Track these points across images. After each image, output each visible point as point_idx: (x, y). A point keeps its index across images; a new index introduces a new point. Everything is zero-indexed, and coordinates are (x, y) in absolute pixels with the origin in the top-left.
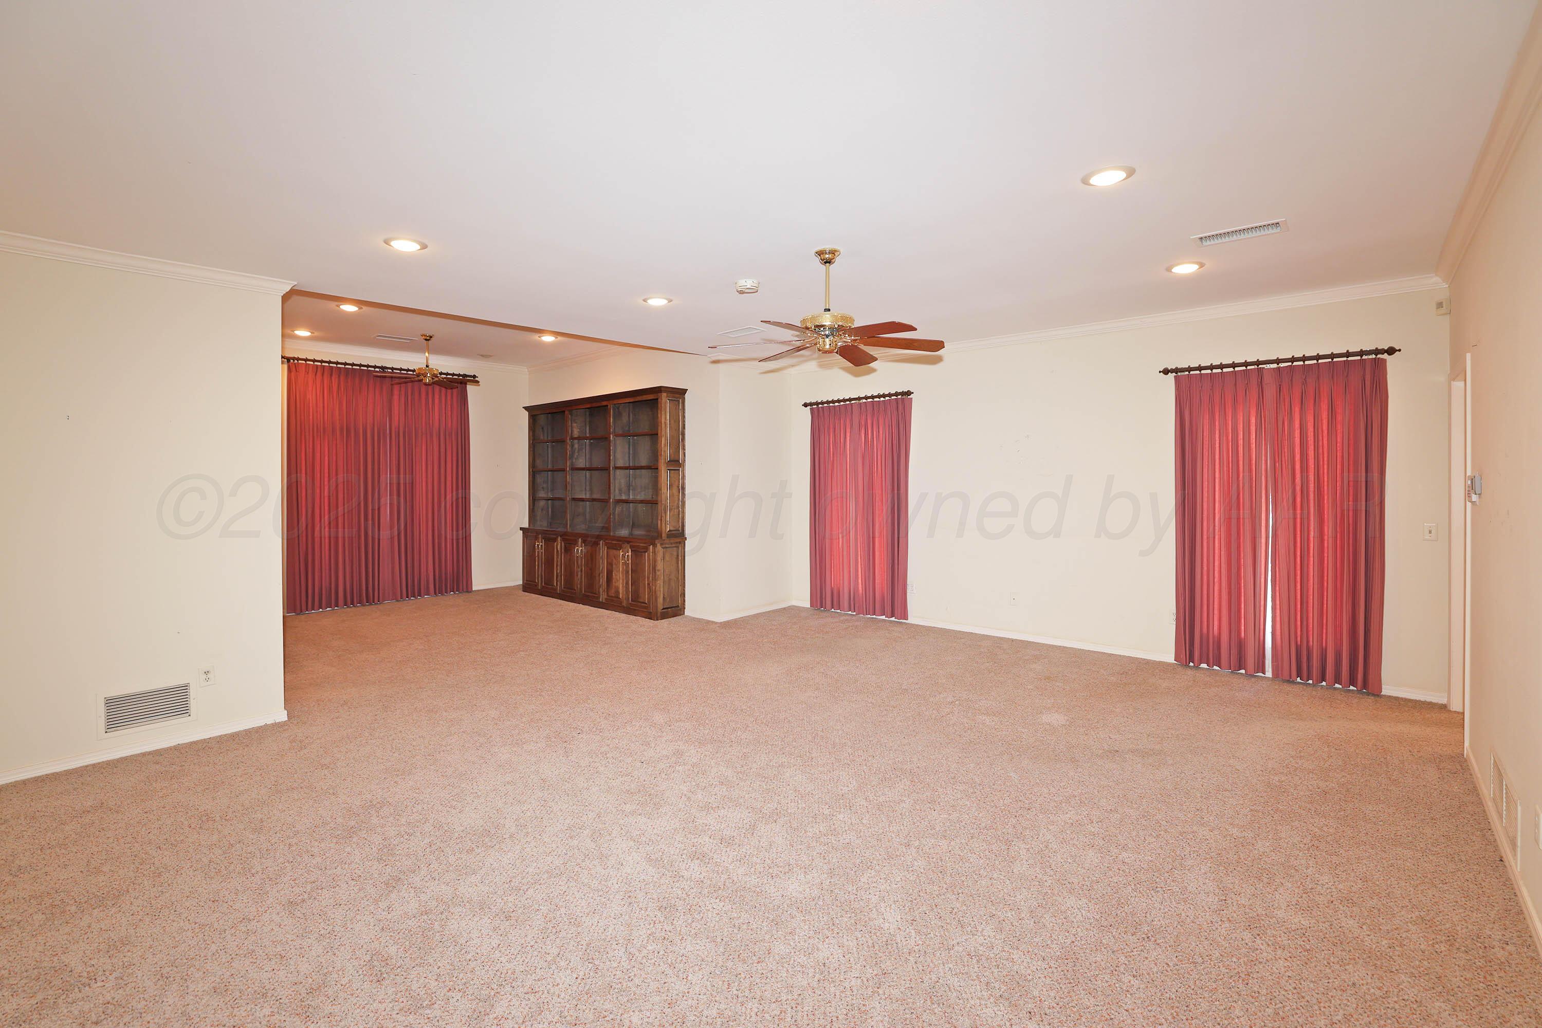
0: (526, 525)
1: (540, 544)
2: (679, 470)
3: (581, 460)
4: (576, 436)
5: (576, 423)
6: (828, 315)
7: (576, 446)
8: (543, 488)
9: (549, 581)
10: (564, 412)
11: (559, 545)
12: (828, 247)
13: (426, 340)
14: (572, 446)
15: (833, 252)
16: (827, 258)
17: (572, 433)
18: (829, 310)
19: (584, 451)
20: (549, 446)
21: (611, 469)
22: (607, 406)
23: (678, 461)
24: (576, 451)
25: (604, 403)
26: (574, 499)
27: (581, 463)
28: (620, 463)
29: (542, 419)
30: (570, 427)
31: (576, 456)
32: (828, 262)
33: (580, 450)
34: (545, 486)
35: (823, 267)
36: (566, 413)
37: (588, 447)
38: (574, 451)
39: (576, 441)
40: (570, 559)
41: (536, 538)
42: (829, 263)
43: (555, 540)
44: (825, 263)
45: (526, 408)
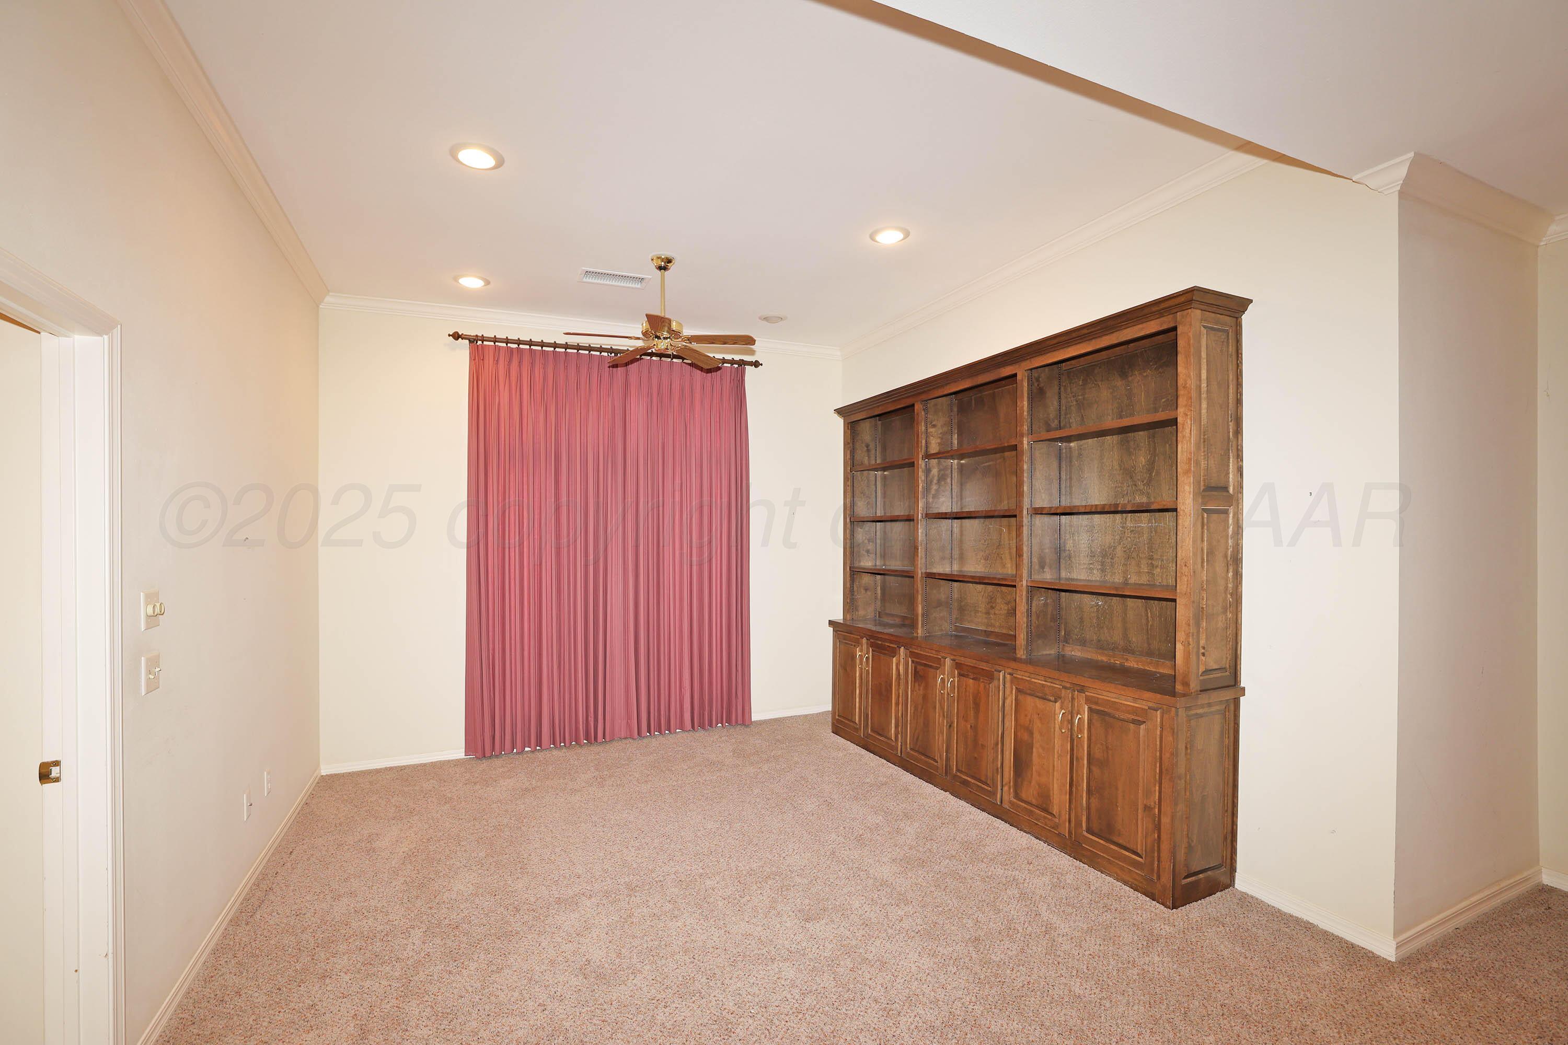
0: (839, 616)
1: (863, 653)
2: (1226, 512)
3: (942, 499)
4: (933, 452)
5: (934, 426)
7: (935, 471)
8: (868, 551)
9: (881, 730)
10: (913, 405)
11: (900, 663)
13: (660, 268)
14: (928, 471)
17: (927, 447)
19: (949, 480)
20: (879, 479)
21: (1025, 512)
22: (1015, 375)
23: (1225, 489)
24: (935, 481)
25: (1007, 371)
26: (930, 576)
27: (945, 505)
28: (1042, 501)
29: (867, 431)
30: (924, 436)
31: (933, 492)
33: (942, 478)
34: (870, 547)
36: (916, 407)
37: (955, 474)
38: (931, 481)
39: (934, 462)
40: (925, 697)
41: (858, 643)
43: (893, 653)
45: (839, 411)
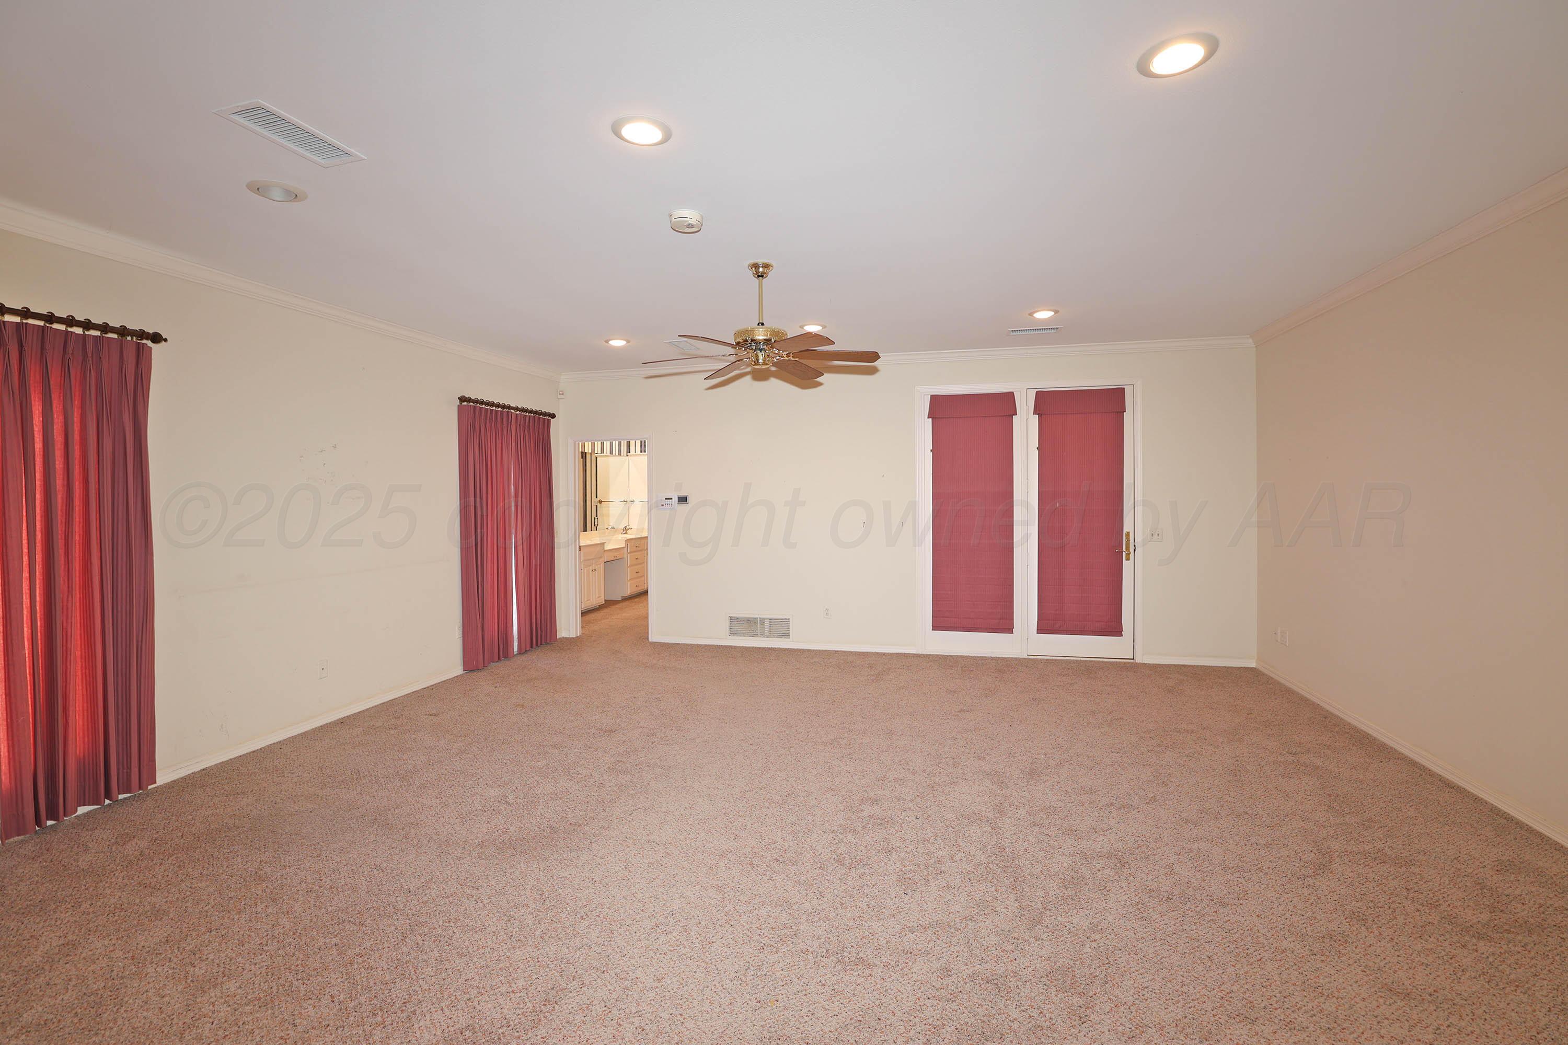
6: (761, 330)
12: (760, 261)
15: (766, 266)
16: (760, 271)
18: (763, 324)
32: (760, 276)
35: (756, 280)
42: (762, 276)
44: (759, 276)
